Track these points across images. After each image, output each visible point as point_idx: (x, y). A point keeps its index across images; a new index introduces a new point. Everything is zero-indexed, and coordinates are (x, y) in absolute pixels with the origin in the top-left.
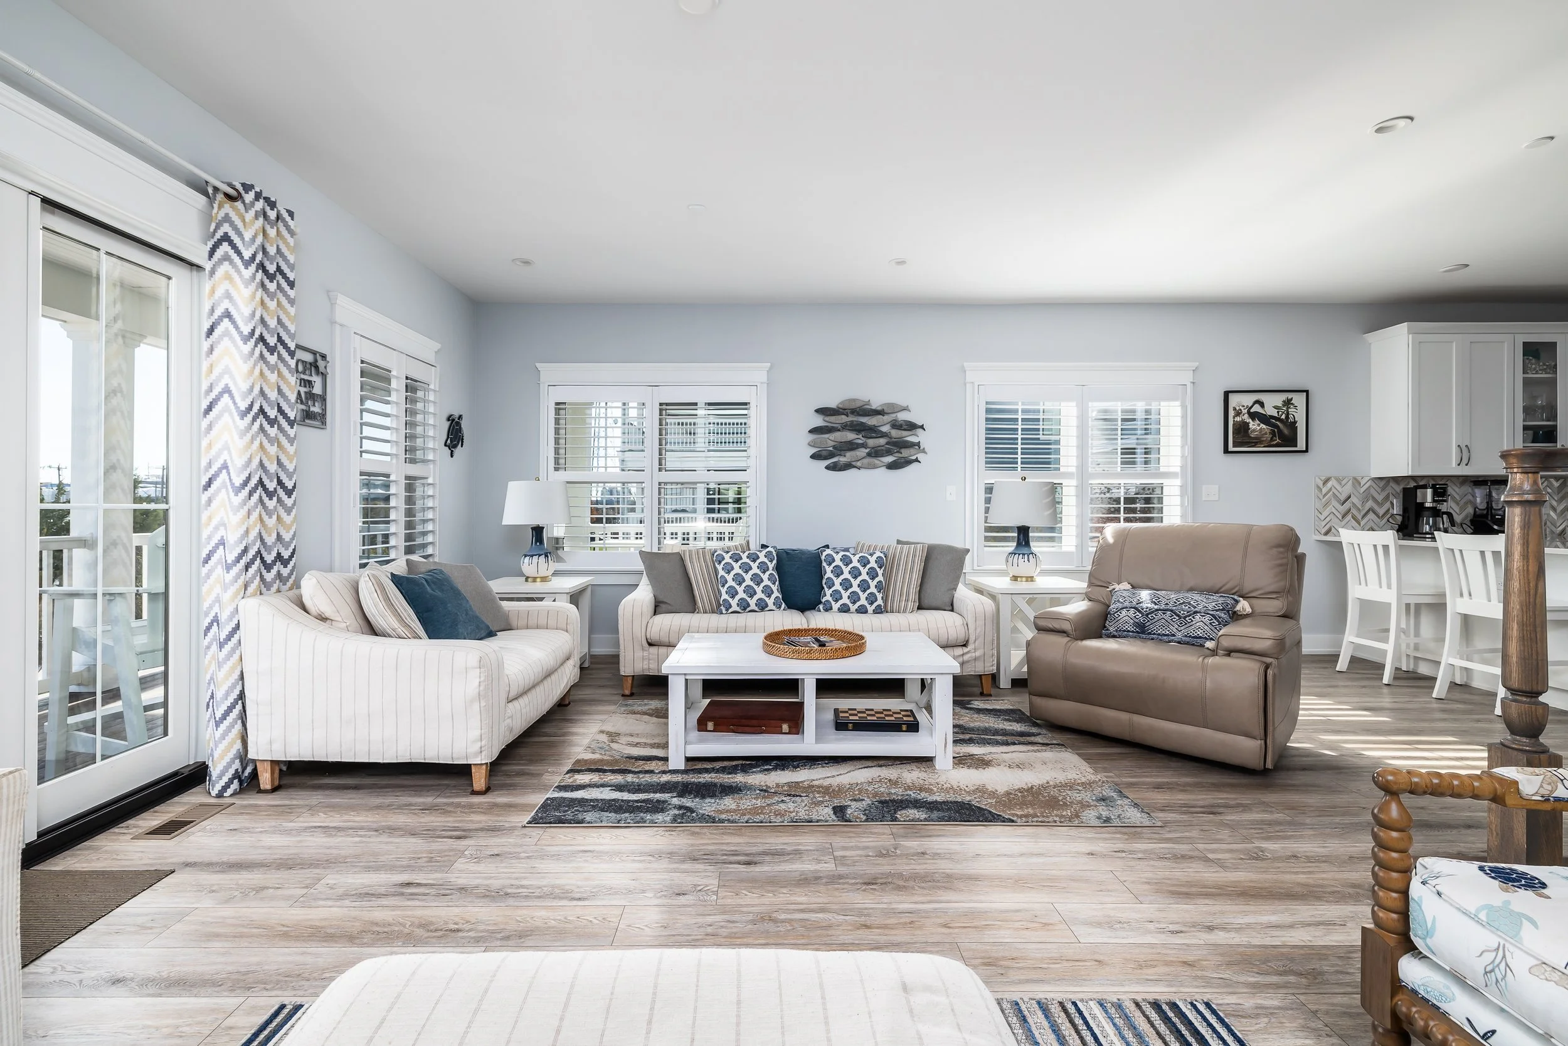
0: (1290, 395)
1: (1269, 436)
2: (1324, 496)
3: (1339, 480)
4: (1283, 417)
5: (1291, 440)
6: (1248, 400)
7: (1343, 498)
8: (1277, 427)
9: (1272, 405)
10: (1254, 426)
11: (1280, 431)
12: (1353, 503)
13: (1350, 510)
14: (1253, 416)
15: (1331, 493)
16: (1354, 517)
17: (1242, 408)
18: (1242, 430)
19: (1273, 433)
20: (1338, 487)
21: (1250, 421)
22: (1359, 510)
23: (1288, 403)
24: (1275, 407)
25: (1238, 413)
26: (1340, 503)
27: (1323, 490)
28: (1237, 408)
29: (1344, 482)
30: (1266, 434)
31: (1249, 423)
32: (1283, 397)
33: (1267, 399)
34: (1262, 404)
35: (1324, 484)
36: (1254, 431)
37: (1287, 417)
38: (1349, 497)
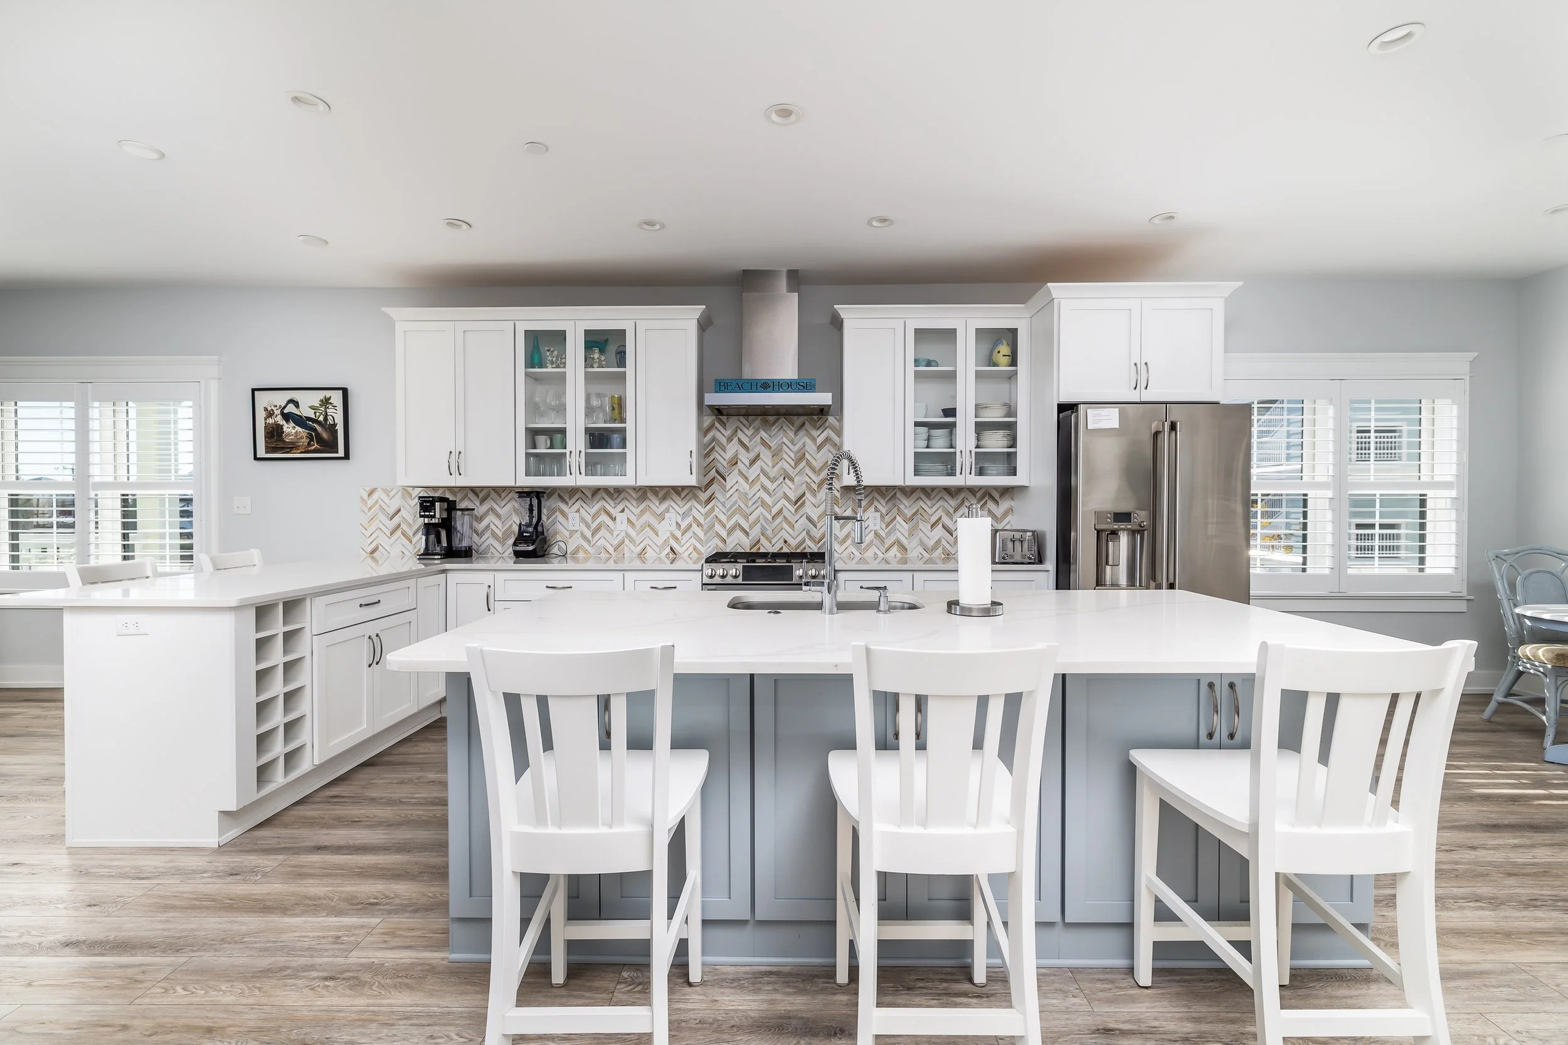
0: (328, 394)
1: (305, 441)
2: (370, 509)
3: (387, 492)
4: (321, 418)
5: (331, 446)
6: (281, 398)
7: (391, 511)
8: (315, 430)
9: (307, 405)
10: (289, 428)
11: (318, 435)
12: (404, 518)
13: (399, 526)
14: (287, 417)
15: (378, 505)
16: (404, 534)
17: (274, 409)
18: (274, 435)
19: (311, 438)
20: (386, 500)
21: (284, 422)
22: (410, 525)
23: (326, 402)
24: (311, 407)
25: (270, 414)
26: (387, 517)
27: (369, 502)
28: (269, 409)
29: (391, 494)
30: (302, 438)
31: (282, 426)
32: (322, 395)
33: (303, 398)
34: (296, 404)
35: (369, 495)
36: (289, 434)
37: (326, 419)
38: (399, 511)
